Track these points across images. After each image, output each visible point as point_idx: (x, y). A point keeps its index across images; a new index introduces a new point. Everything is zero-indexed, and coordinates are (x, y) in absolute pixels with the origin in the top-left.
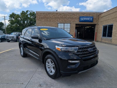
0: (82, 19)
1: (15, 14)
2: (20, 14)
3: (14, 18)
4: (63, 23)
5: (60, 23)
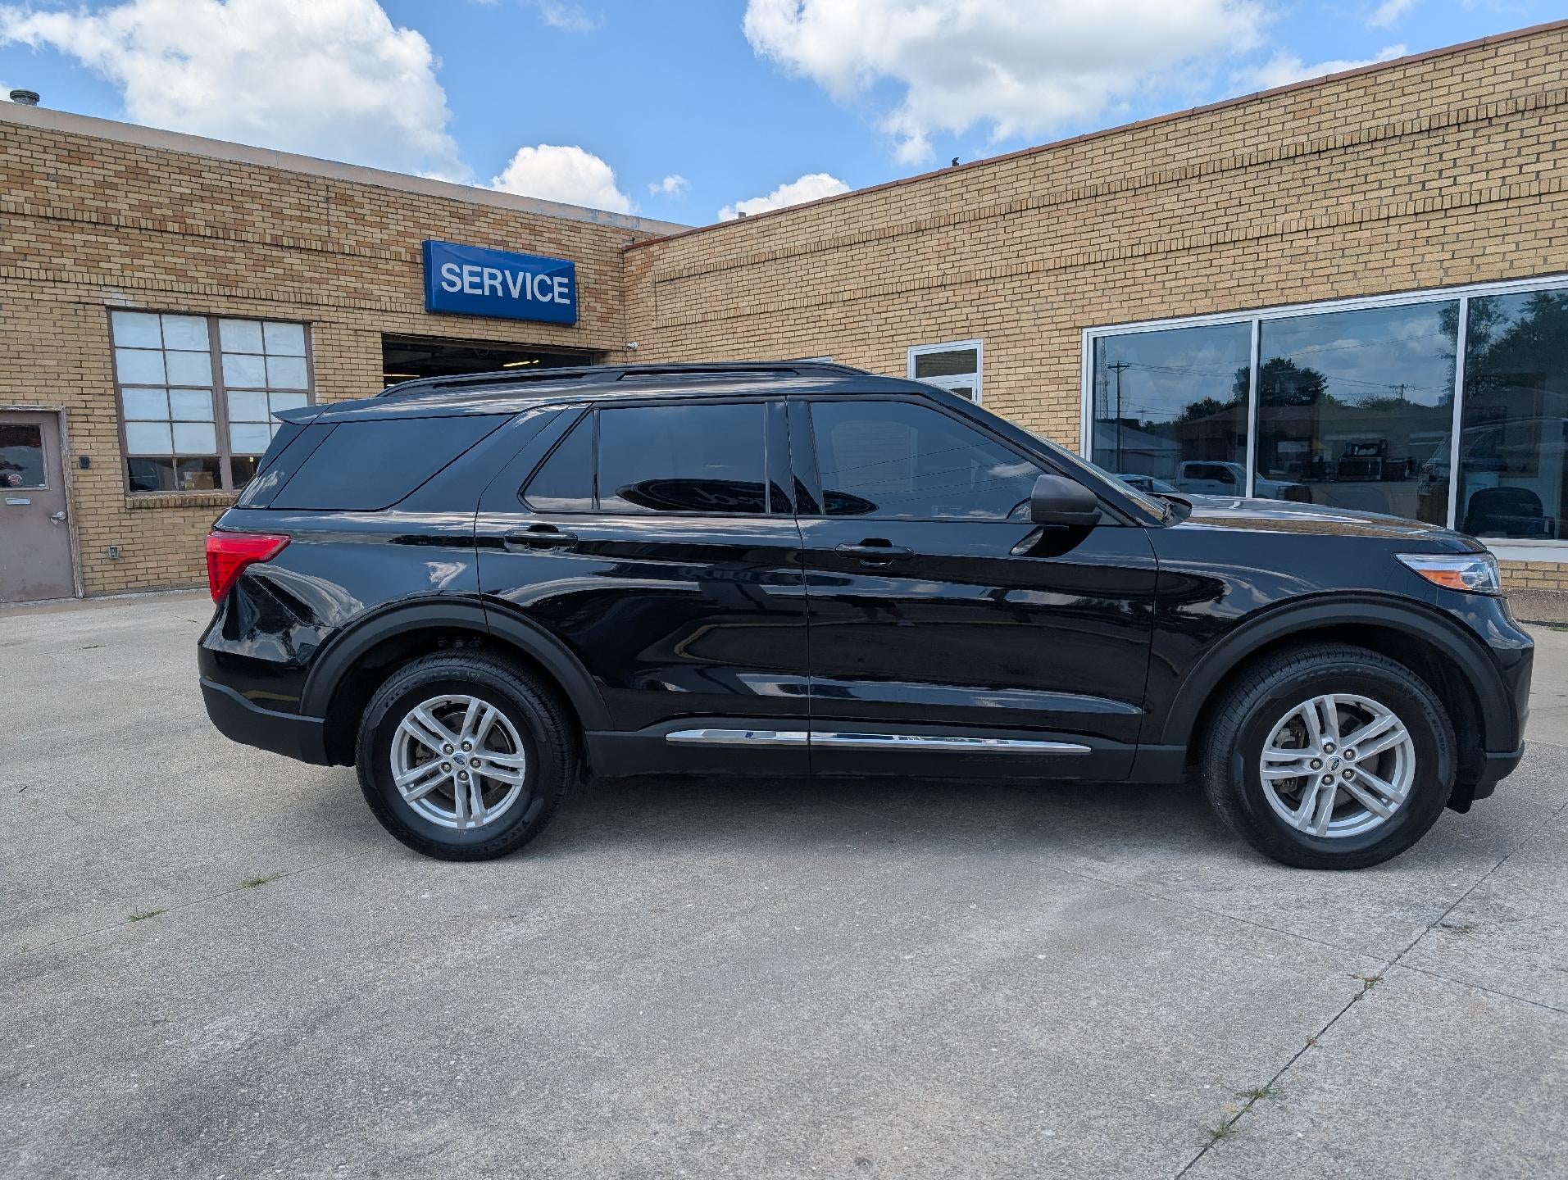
0: (459, 279)
4: (205, 310)
5: (143, 305)
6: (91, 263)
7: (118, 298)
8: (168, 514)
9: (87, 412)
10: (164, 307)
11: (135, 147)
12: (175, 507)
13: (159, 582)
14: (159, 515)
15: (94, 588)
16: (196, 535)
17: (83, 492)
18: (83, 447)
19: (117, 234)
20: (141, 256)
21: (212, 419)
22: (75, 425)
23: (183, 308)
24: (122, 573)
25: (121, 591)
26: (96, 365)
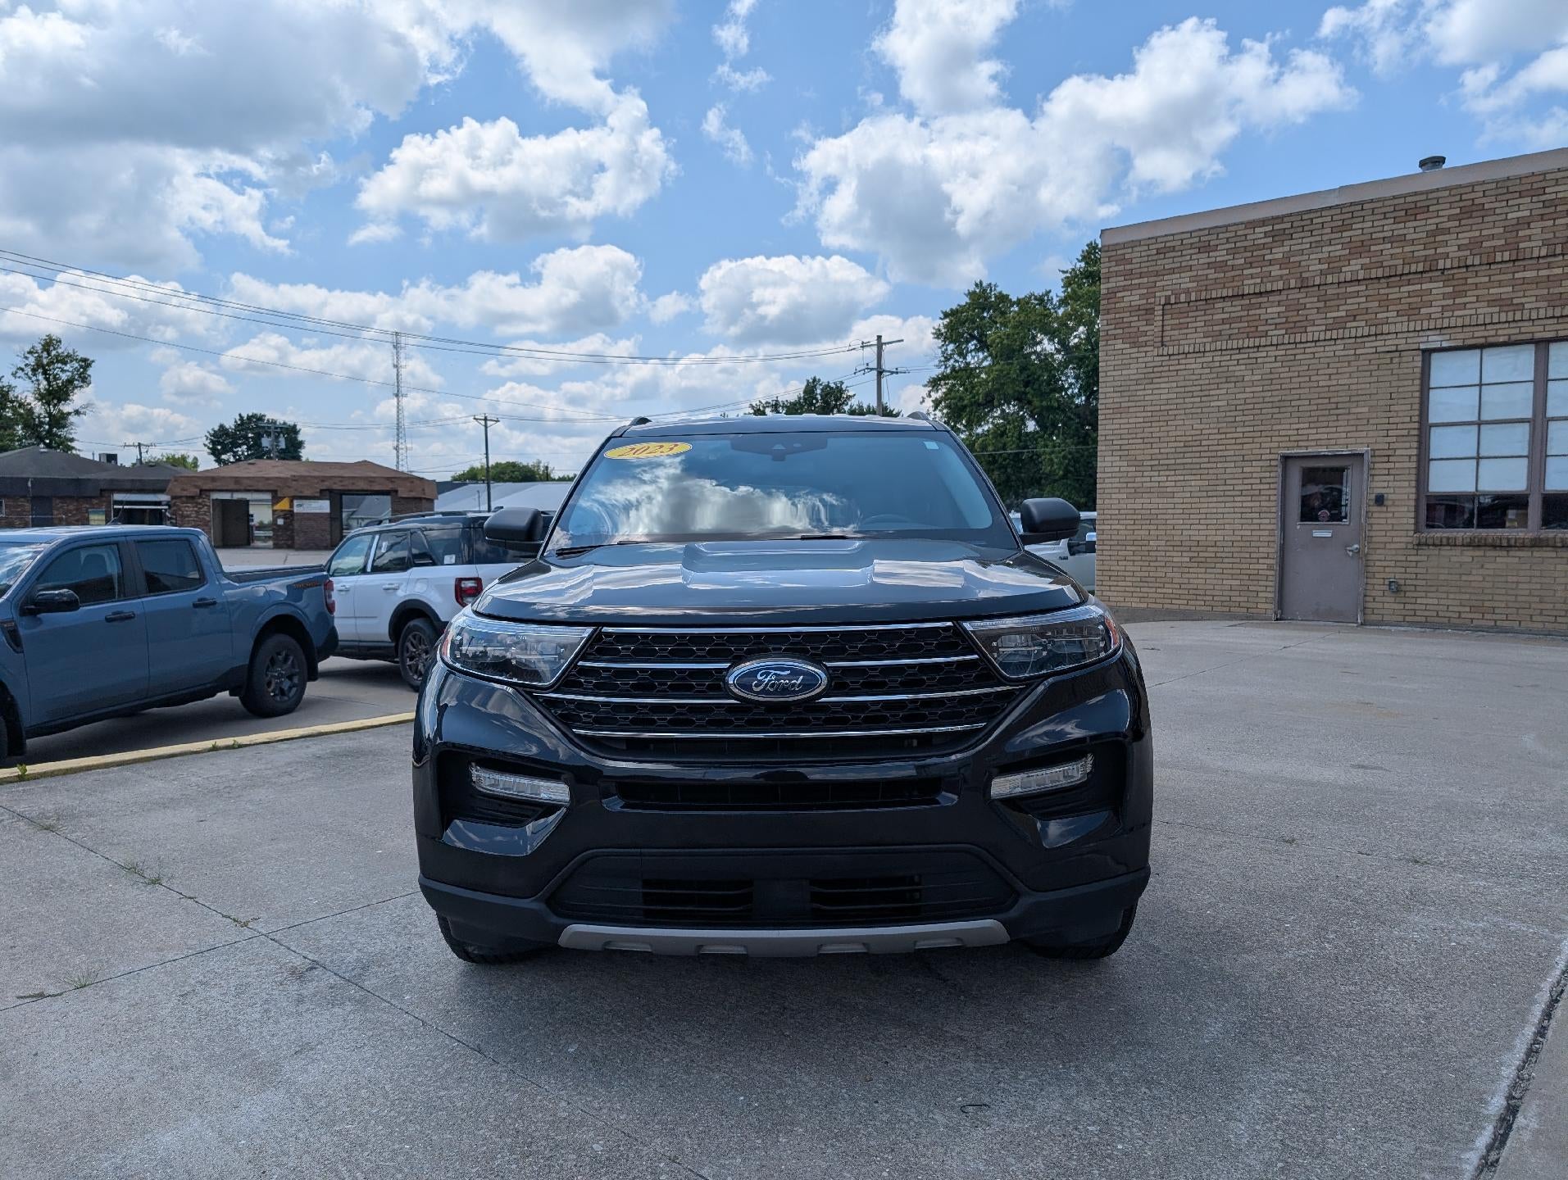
1: (1003, 298)
2: (1058, 292)
3: (983, 345)
4: (1529, 336)
5: (1460, 343)
6: (1412, 312)
7: (1435, 340)
8: (1457, 551)
9: (1389, 452)
10: (1482, 341)
11: (1473, 185)
12: (1463, 545)
13: (1437, 620)
14: (1446, 551)
15: (1373, 617)
16: (1484, 577)
17: (1375, 527)
18: (1379, 486)
19: (1444, 278)
20: (1464, 293)
21: (1526, 453)
22: (1377, 466)
23: (1501, 339)
24: (1402, 606)
25: (1397, 624)
26: (1404, 408)
